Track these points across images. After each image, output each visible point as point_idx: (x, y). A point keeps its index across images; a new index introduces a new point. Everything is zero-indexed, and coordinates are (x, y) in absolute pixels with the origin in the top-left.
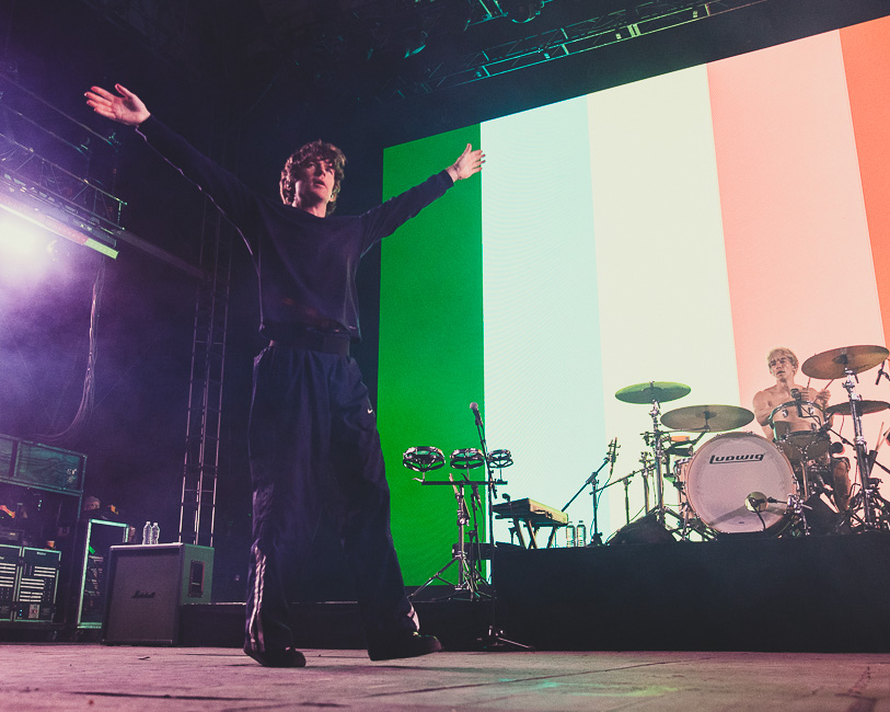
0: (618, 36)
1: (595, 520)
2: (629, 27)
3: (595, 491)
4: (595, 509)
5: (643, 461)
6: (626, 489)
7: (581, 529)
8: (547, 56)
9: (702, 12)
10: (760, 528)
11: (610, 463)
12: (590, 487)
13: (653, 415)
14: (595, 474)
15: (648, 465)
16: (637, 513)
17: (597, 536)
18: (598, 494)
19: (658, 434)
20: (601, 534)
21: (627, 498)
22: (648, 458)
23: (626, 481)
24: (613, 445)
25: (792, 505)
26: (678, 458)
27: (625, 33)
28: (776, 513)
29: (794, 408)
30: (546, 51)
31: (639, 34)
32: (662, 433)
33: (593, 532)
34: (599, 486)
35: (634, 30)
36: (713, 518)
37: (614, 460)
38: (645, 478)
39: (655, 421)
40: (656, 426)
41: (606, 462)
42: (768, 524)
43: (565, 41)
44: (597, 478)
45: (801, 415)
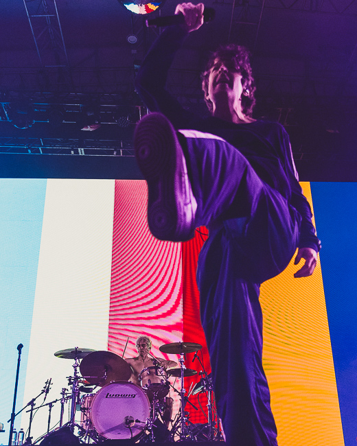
0: (72, 152)
1: (30, 428)
2: (79, 149)
3: (32, 409)
4: (31, 421)
5: (63, 393)
6: (50, 410)
7: (21, 434)
8: (30, 151)
9: (118, 153)
10: (129, 437)
11: (45, 393)
12: (29, 408)
13: (75, 367)
14: (34, 400)
15: (65, 396)
16: (55, 425)
17: (29, 439)
18: (34, 411)
19: (77, 378)
20: (32, 438)
21: (50, 416)
22: (66, 392)
23: (50, 405)
24: (49, 382)
25: (147, 424)
26: (84, 393)
27: (76, 152)
28: (139, 429)
29: (154, 370)
30: (29, 148)
31: (83, 154)
32: (79, 378)
33: (27, 436)
34: (34, 407)
35: (81, 152)
36: (104, 430)
37: (47, 391)
38: (63, 404)
39: (76, 370)
40: (75, 373)
41: (42, 393)
42: (134, 434)
43: (41, 146)
44: (34, 402)
45: (157, 374)
